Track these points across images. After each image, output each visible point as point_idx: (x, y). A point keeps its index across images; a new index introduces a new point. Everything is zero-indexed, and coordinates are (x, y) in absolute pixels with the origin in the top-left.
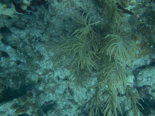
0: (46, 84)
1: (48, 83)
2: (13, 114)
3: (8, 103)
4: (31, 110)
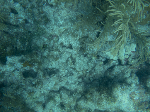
0: (50, 51)
1: (52, 51)
2: (20, 67)
3: (16, 57)
4: (36, 67)
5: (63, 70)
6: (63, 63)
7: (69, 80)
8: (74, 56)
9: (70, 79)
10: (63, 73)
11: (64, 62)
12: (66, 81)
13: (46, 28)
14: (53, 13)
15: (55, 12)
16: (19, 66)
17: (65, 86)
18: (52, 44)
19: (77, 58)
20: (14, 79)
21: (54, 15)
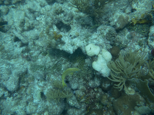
5: (42, 23)
6: (38, 29)
7: (39, 7)
8: (19, 29)
9: (37, 7)
10: (43, 20)
11: (36, 30)
12: (43, 8)
13: (29, 70)
14: (7, 80)
15: (4, 80)
16: (68, 39)
17: (47, 4)
18: (35, 52)
19: (17, 25)
20: (79, 30)
21: (9, 78)
